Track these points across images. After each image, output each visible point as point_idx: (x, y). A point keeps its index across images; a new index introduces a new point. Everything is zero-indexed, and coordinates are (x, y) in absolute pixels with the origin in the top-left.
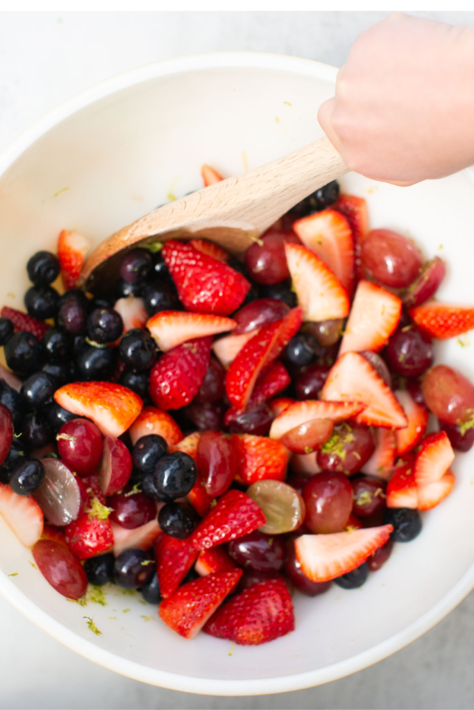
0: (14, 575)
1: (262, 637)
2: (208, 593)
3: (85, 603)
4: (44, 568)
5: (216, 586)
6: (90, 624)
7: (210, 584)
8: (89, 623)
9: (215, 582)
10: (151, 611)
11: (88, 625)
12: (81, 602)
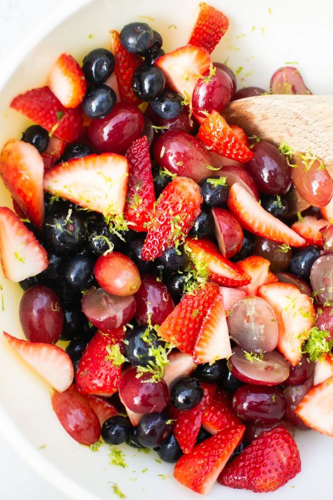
0: (43, 447)
1: (278, 483)
2: (216, 449)
3: (96, 449)
4: (62, 415)
5: (221, 443)
6: (115, 488)
7: (216, 443)
8: (113, 487)
9: (221, 439)
10: (167, 469)
11: (112, 490)
12: (93, 448)
